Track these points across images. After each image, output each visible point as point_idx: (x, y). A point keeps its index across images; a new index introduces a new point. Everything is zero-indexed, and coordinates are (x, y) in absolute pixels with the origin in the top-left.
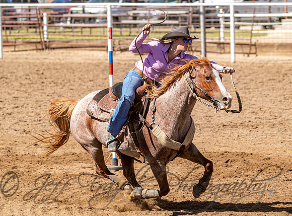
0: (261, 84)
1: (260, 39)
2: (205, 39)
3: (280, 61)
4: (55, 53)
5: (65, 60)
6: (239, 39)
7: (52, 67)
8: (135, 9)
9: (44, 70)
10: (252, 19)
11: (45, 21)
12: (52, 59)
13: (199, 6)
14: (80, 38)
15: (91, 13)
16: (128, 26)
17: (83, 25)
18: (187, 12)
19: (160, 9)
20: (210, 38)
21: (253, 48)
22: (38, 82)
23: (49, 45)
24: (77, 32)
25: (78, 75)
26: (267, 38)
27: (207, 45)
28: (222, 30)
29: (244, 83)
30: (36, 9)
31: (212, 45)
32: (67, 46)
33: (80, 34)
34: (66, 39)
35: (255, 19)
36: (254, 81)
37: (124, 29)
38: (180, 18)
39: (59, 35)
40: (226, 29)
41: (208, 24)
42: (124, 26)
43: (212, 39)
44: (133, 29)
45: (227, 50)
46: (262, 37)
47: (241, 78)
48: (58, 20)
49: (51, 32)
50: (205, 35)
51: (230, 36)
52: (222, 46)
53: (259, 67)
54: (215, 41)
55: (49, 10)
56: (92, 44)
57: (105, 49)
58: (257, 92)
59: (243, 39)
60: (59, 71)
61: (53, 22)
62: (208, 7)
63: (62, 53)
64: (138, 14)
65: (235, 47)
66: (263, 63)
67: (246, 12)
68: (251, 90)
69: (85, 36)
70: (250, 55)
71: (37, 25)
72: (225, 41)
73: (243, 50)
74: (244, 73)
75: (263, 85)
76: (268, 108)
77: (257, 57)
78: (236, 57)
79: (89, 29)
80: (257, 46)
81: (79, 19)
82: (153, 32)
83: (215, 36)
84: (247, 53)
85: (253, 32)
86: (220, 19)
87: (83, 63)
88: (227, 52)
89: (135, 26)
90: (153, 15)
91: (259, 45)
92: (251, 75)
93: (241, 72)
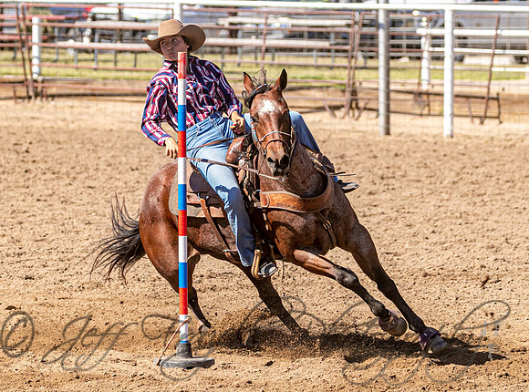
0: (509, 184)
1: (509, 85)
2: (388, 84)
4: (55, 106)
5: (76, 124)
6: (461, 85)
7: (47, 137)
8: (235, 14)
9: (31, 143)
10: (492, 41)
11: (36, 36)
12: (49, 121)
13: (377, 11)
14: (113, 74)
15: (136, 20)
16: (218, 49)
17: (119, 46)
18: (349, 22)
19: (289, 15)
20: (398, 80)
21: (494, 104)
22: (18, 170)
23: (43, 88)
24: (105, 61)
25: (106, 155)
26: (524, 85)
27: (393, 95)
28: (425, 63)
29: (472, 183)
30: (17, 9)
31: (402, 96)
32: (81, 91)
33: (111, 65)
34: (81, 75)
35: (499, 41)
36: (494, 179)
38: (332, 36)
39: (66, 67)
40: (435, 62)
41: (394, 50)
42: (209, 49)
44: (228, 58)
45: (435, 108)
46: (512, 82)
47: (465, 170)
48: (63, 35)
49: (48, 60)
50: (388, 75)
51: (442, 78)
52: (424, 99)
53: (505, 148)
54: (409, 88)
55: (45, 11)
58: (500, 203)
59: (471, 86)
60: (65, 146)
61: (52, 39)
62: (395, 12)
63: (72, 107)
64: (241, 24)
65: (453, 102)
66: (514, 138)
67: (478, 25)
68: (486, 198)
69: (122, 70)
70: (487, 121)
71: (19, 45)
72: (431, 90)
73: (470, 108)
74: (472, 160)
75: (513, 187)
76: (524, 239)
77: (502, 126)
78: (455, 124)
79: (133, 56)
80: (501, 102)
81: (111, 32)
82: (271, 65)
83: (410, 78)
84: (480, 117)
85: (494, 69)
86: (423, 40)
87: (118, 131)
88: (437, 113)
89: (234, 50)
90: (272, 27)
91: (505, 100)
92: (488, 164)
93: (465, 157)
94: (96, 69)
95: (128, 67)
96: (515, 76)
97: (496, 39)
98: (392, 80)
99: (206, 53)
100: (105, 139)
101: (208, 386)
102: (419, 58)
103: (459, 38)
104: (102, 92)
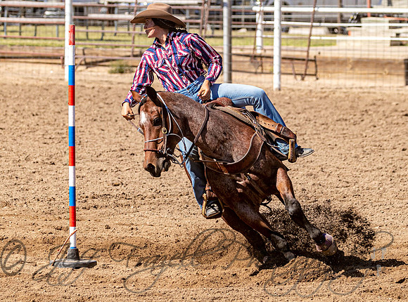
0: (323, 126)
1: (324, 50)
2: (230, 49)
3: (356, 88)
6: (287, 50)
10: (311, 16)
14: (18, 42)
16: (99, 22)
17: (23, 20)
18: (201, 1)
20: (238, 46)
21: (312, 65)
24: (12, 32)
25: (13, 104)
26: (335, 50)
27: (234, 58)
28: (259, 33)
29: (295, 125)
31: (241, 59)
33: (17, 35)
35: (316, 16)
36: (312, 122)
37: (91, 29)
38: (188, 12)
40: (266, 32)
41: (235, 23)
42: (92, 22)
43: (242, 50)
44: (107, 29)
45: (267, 67)
46: (326, 47)
47: (290, 116)
50: (230, 42)
51: (272, 45)
52: (258, 61)
53: (321, 98)
54: (246, 52)
56: (37, 52)
57: (60, 61)
58: (317, 141)
59: (295, 51)
65: (281, 63)
66: (327, 91)
67: (300, 4)
68: (306, 137)
69: (25, 39)
70: (306, 78)
72: (263, 54)
73: (293, 68)
74: (296, 108)
75: (327, 129)
76: (335, 169)
77: (318, 81)
78: (282, 80)
79: (34, 28)
80: (318, 63)
81: (17, 9)
82: (140, 34)
83: (247, 44)
84: (301, 75)
85: (312, 38)
86: (257, 15)
87: (22, 85)
88: (268, 71)
89: (111, 23)
90: (141, 5)
91: (321, 61)
92: (307, 111)
93: (290, 105)
94: (5, 38)
95: (30, 37)
96: (329, 43)
97: (314, 14)
98: (233, 47)
99: (90, 25)
100: (12, 92)
101: (92, 282)
102: (254, 29)
103: (285, 14)
104: (10, 55)
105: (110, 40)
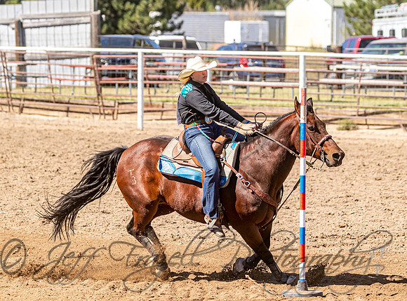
105: (338, 102)
